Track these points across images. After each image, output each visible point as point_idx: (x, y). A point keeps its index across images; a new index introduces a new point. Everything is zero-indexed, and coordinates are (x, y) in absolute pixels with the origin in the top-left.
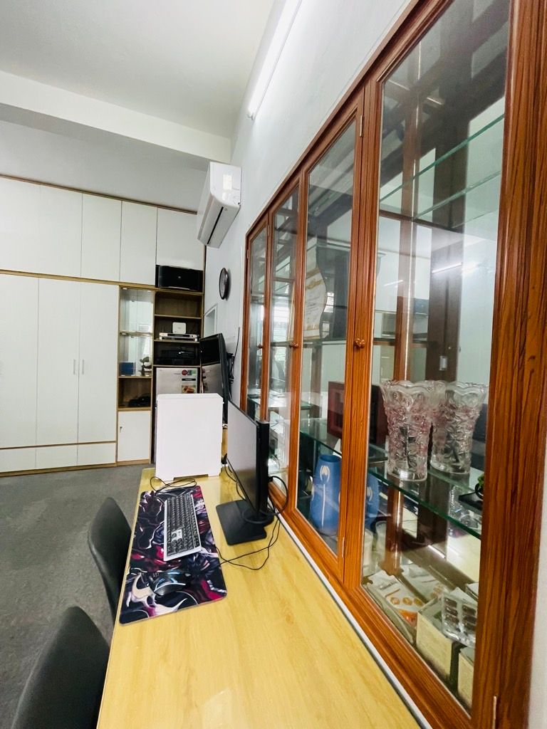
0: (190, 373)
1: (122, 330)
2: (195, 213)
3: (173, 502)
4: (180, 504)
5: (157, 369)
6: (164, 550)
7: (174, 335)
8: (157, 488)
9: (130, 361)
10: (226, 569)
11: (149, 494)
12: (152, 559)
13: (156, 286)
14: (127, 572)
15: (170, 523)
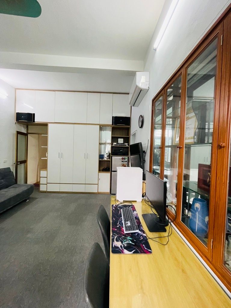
0: (125, 159)
1: (100, 142)
2: (128, 94)
3: (125, 210)
4: (127, 212)
5: (113, 157)
6: (124, 229)
7: (118, 144)
8: (118, 204)
9: (102, 154)
10: (150, 242)
11: (115, 205)
12: (119, 231)
13: (112, 125)
14: (111, 234)
15: (124, 218)
